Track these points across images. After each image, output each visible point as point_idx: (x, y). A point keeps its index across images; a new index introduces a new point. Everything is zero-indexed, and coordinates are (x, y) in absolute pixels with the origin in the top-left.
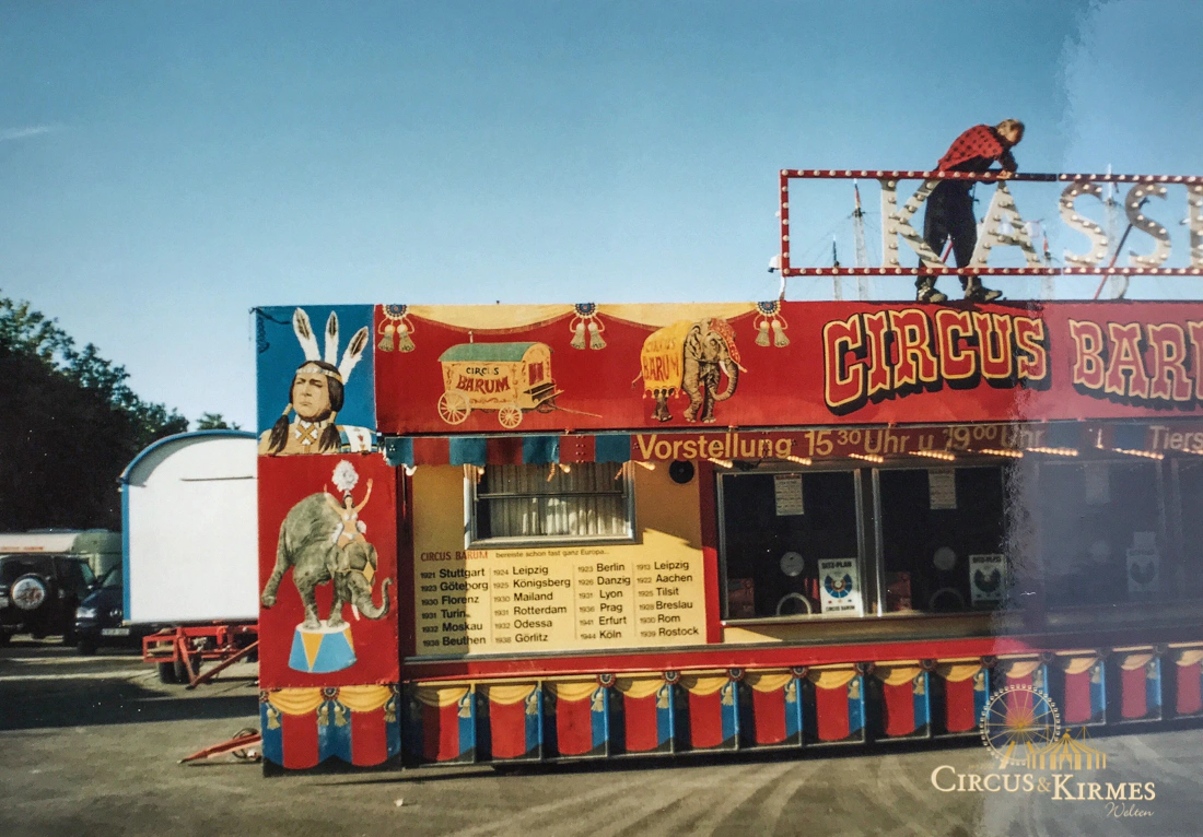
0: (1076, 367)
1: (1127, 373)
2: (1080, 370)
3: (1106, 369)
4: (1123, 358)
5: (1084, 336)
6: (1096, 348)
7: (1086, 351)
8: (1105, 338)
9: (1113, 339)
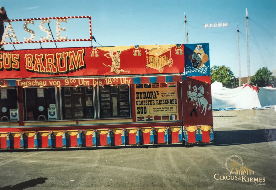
0: (26, 65)
1: (39, 66)
2: (27, 66)
3: (34, 66)
4: (38, 63)
5: (28, 58)
6: (31, 60)
7: (28, 61)
8: (34, 58)
9: (36, 58)
